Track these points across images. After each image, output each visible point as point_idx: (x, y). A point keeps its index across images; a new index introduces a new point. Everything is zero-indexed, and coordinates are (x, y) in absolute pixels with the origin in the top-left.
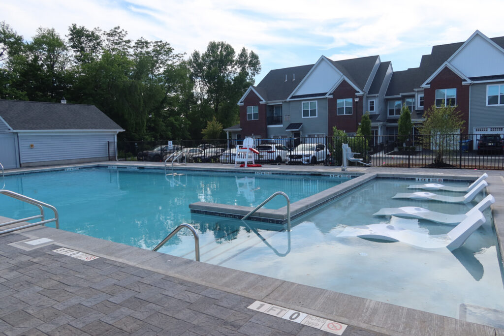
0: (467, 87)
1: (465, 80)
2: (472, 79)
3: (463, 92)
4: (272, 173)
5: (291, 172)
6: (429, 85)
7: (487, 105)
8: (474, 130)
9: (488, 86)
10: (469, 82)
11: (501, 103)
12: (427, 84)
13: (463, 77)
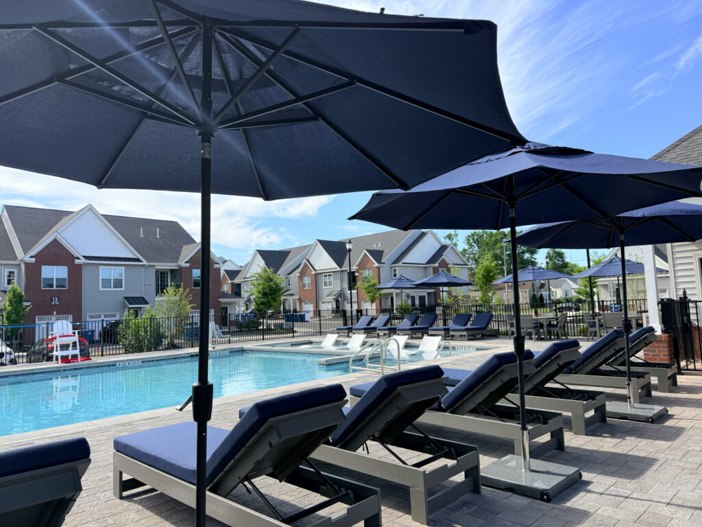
0: (80, 266)
1: (78, 258)
2: (86, 257)
3: (76, 272)
4: (143, 362)
5: (168, 356)
6: (34, 259)
7: (101, 289)
8: (88, 317)
9: (101, 267)
10: (83, 260)
11: (114, 287)
12: (31, 257)
13: (76, 255)
